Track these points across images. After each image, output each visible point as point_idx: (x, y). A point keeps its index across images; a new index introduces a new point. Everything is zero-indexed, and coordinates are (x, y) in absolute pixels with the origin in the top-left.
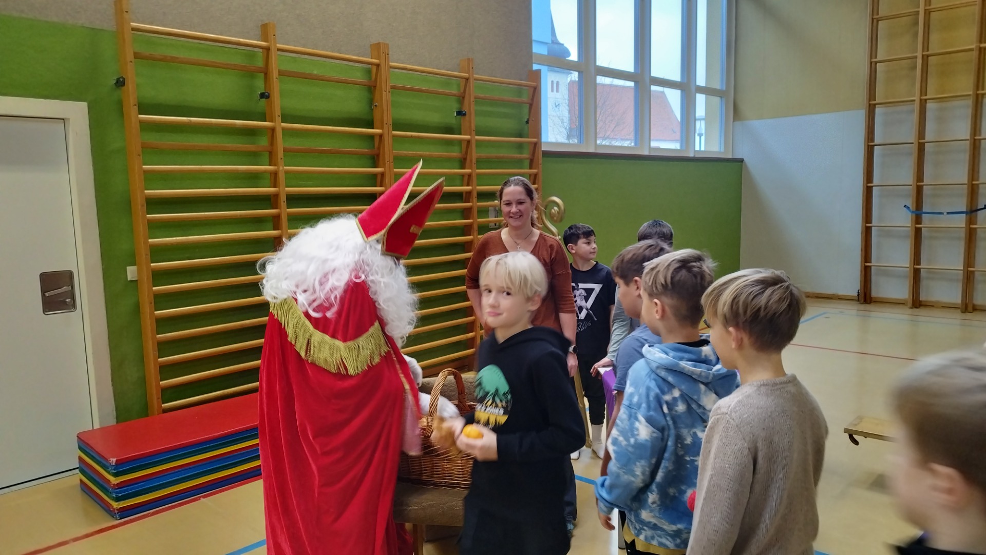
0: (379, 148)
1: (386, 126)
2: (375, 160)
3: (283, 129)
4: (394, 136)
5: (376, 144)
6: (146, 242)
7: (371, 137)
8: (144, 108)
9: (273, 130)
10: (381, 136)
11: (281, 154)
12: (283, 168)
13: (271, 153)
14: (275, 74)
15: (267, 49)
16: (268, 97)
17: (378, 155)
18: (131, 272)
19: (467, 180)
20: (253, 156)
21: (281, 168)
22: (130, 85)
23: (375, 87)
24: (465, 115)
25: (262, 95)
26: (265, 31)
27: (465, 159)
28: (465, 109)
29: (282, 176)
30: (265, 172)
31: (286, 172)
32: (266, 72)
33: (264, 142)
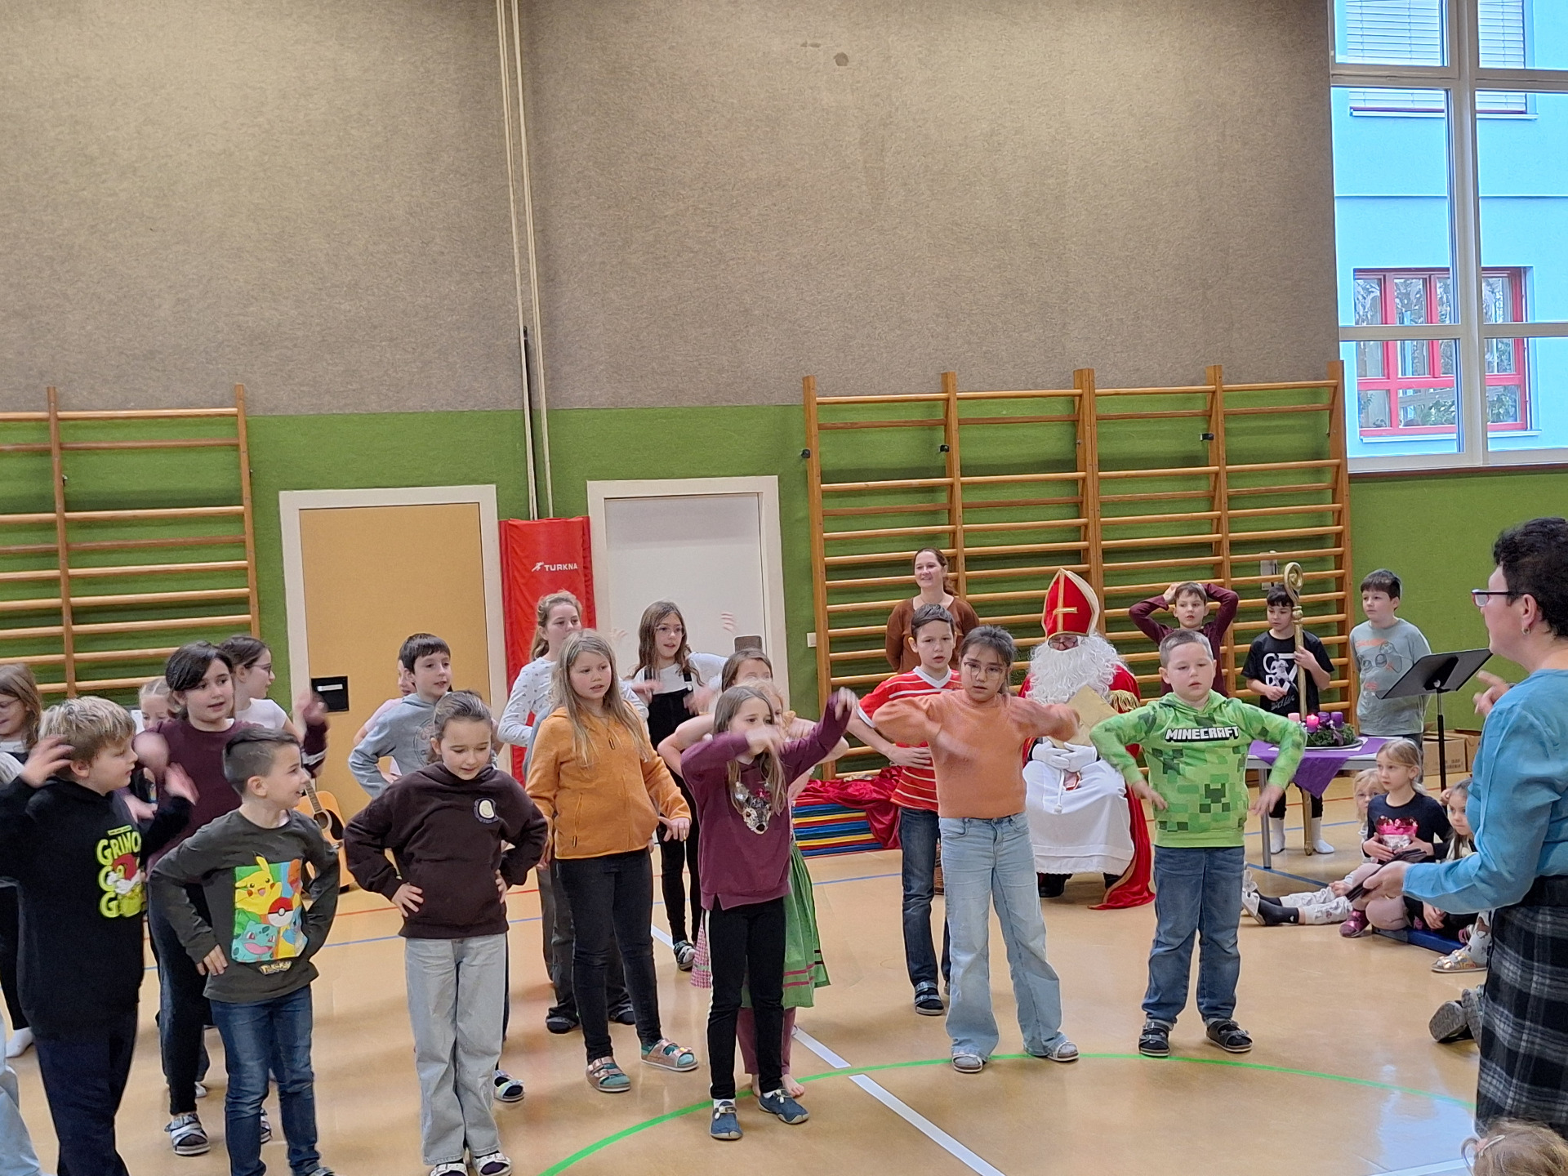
0: (1082, 495)
1: (1089, 468)
2: (1078, 508)
3: (962, 484)
4: (1100, 478)
5: (1080, 491)
6: (824, 608)
7: (1075, 481)
8: (826, 477)
9: (952, 486)
10: (1084, 479)
11: (959, 510)
12: (961, 527)
13: (949, 511)
14: (954, 424)
15: (948, 400)
16: (947, 450)
17: (1082, 503)
18: (811, 639)
19: (1216, 525)
20: (932, 515)
21: (959, 527)
22: (814, 457)
23: (1078, 421)
24: (1212, 439)
25: (942, 449)
26: (945, 381)
27: (1213, 497)
28: (1212, 432)
29: (960, 537)
30: (943, 532)
31: (965, 531)
32: (946, 424)
33: (943, 498)
